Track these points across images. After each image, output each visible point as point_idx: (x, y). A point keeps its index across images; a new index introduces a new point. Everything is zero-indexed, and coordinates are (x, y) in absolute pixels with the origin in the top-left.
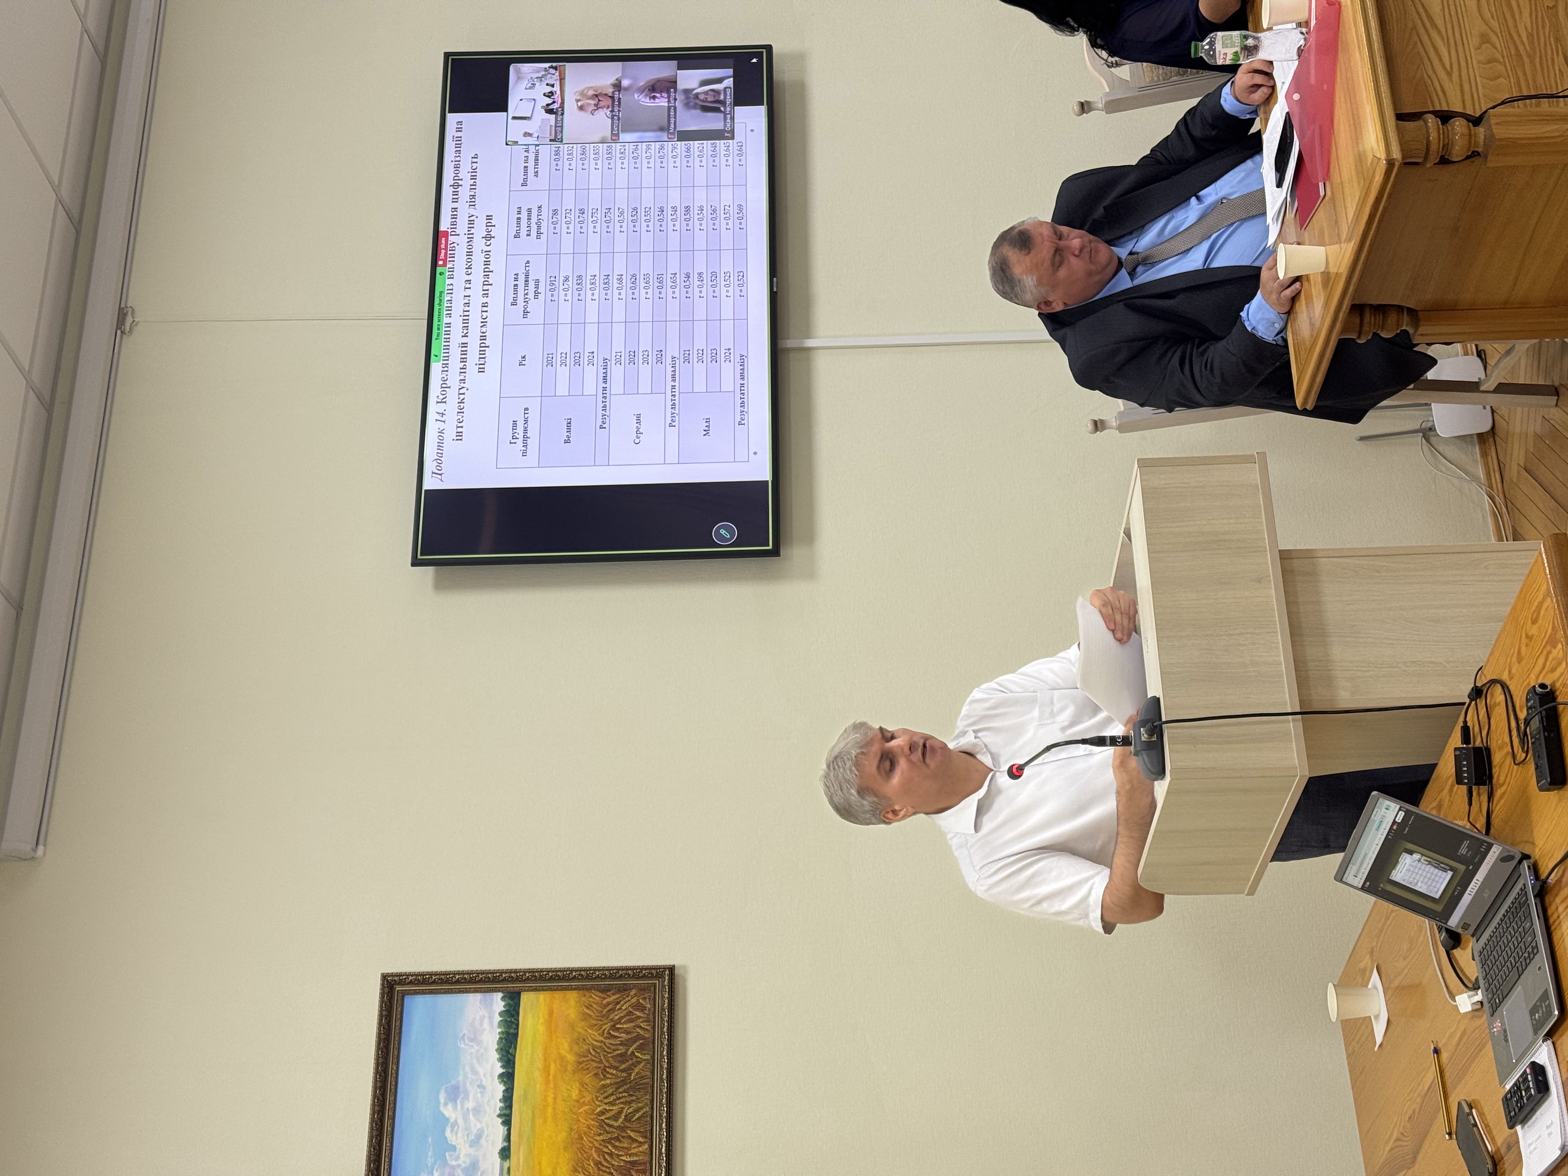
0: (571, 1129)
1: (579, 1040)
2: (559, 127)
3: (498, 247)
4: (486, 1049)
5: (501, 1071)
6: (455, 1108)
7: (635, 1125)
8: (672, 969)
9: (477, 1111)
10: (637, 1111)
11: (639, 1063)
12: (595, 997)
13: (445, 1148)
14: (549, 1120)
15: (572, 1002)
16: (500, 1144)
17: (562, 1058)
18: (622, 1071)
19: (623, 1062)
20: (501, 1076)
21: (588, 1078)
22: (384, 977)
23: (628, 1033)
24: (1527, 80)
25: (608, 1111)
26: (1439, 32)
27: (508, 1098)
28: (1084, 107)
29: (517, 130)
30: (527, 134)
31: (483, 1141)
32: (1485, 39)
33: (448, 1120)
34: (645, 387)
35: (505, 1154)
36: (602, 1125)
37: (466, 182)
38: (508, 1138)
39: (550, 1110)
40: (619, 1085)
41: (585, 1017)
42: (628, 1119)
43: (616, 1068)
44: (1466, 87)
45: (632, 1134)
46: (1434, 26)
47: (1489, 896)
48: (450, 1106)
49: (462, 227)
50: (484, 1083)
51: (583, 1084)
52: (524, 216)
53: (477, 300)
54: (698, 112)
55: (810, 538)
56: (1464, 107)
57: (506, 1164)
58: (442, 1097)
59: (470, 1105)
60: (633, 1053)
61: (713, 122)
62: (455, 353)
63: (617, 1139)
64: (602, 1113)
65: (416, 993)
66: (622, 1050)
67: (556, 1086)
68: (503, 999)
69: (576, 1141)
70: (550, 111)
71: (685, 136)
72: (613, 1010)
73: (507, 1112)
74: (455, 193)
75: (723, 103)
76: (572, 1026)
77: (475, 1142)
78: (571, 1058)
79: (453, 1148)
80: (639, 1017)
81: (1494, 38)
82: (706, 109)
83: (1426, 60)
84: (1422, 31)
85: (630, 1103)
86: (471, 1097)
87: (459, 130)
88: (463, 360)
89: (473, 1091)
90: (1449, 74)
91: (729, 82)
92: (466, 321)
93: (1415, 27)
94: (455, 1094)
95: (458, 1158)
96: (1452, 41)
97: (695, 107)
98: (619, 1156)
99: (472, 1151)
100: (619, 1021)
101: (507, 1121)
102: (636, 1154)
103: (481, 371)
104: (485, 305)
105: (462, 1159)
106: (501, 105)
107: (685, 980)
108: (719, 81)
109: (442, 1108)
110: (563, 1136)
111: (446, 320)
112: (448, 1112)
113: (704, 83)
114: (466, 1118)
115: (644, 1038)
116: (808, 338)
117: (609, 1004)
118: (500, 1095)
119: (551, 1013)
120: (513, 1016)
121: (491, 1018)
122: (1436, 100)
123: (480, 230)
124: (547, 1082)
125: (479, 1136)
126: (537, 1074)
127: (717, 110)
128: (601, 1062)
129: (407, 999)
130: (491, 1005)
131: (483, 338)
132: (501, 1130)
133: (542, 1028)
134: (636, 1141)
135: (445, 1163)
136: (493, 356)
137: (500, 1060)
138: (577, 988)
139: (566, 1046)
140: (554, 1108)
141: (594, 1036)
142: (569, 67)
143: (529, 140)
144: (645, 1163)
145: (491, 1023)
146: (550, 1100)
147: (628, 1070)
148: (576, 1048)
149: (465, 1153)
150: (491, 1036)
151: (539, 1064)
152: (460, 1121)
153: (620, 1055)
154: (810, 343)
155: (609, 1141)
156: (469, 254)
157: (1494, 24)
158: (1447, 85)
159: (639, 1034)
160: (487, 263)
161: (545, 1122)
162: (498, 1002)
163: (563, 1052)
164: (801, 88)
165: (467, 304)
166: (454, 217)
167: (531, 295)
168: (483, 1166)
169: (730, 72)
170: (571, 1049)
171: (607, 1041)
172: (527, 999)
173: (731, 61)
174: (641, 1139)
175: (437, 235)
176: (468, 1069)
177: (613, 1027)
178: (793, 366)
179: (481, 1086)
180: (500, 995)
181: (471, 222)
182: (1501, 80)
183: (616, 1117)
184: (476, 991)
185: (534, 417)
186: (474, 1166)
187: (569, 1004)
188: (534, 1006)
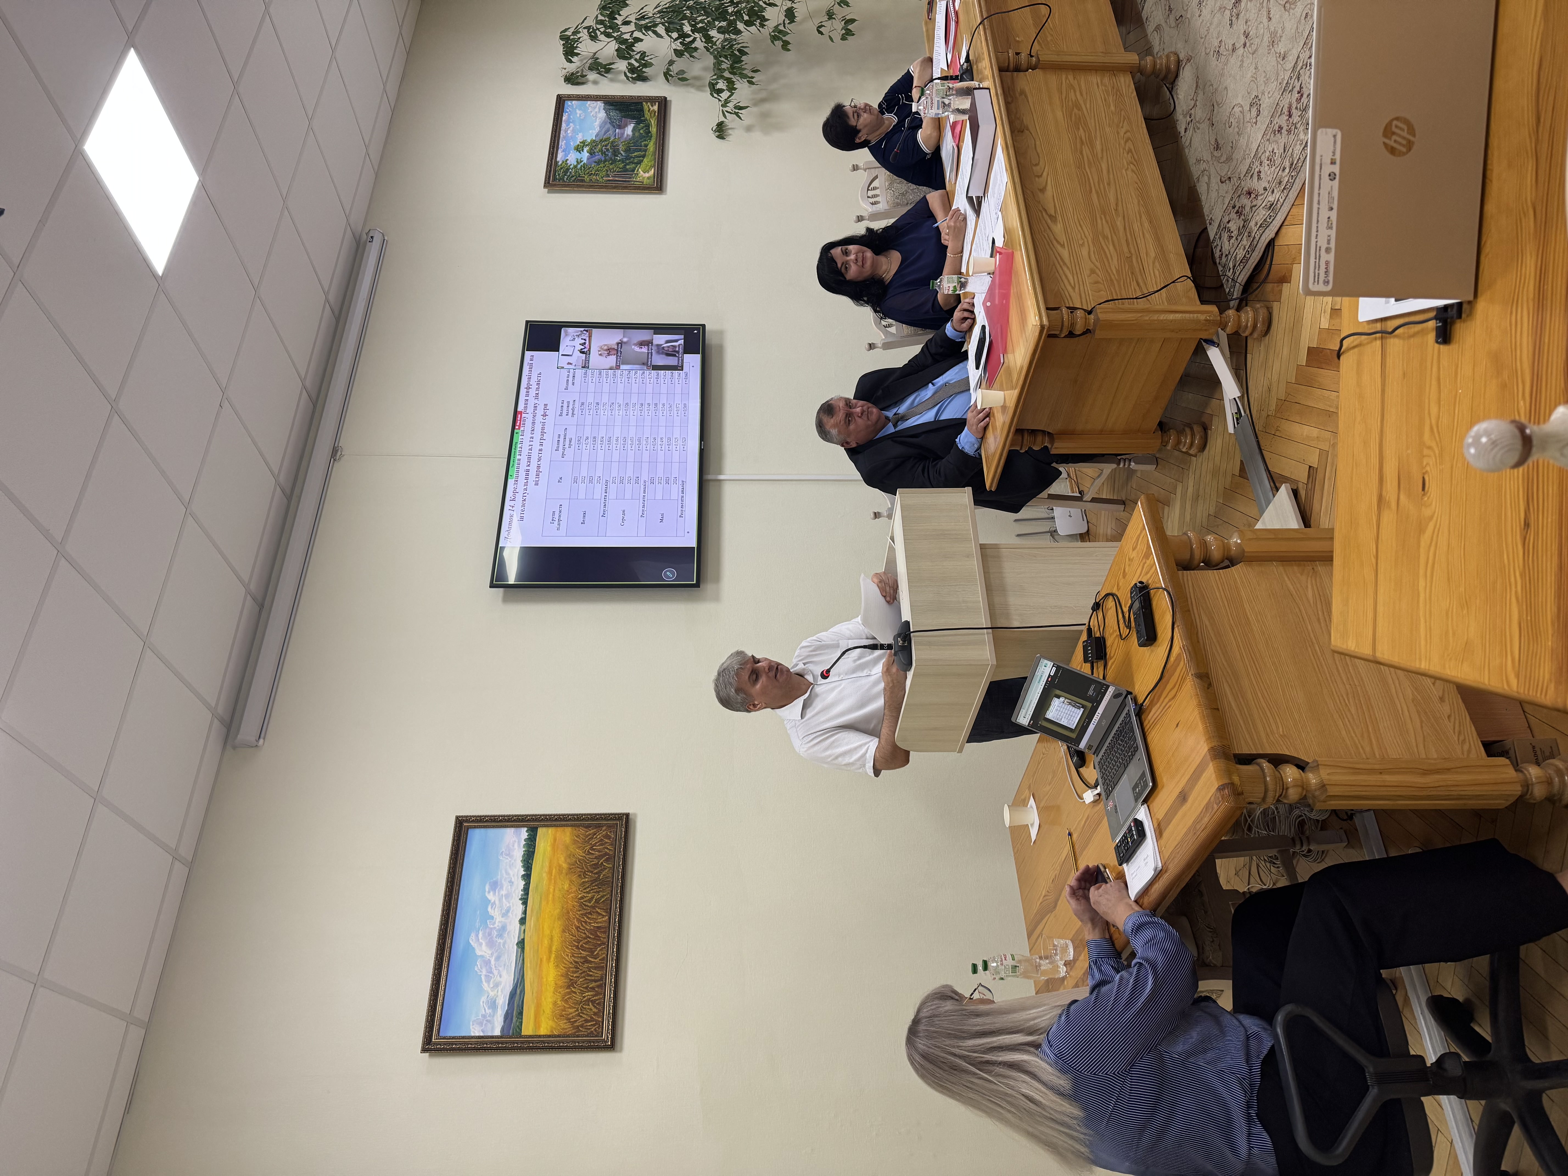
0: (563, 907)
1: (571, 855)
2: (587, 360)
3: (550, 420)
4: (515, 860)
5: (524, 873)
6: (494, 894)
7: (601, 905)
8: (627, 815)
9: (507, 896)
10: (603, 897)
11: (605, 869)
12: (582, 831)
14: (550, 902)
15: (568, 834)
16: (520, 915)
17: (560, 866)
18: (595, 874)
19: (595, 869)
20: (523, 876)
21: (574, 878)
22: (457, 817)
23: (599, 851)
24: (1116, 292)
25: (585, 897)
26: (1068, 268)
27: (526, 890)
28: (871, 346)
29: (564, 361)
30: (569, 363)
31: (510, 914)
32: (1092, 272)
33: (490, 901)
34: (628, 495)
35: (523, 921)
36: (581, 905)
37: (534, 386)
38: (525, 912)
39: (551, 896)
40: (593, 882)
41: (575, 842)
42: (597, 901)
43: (592, 872)
44: (1083, 296)
45: (599, 911)
46: (1065, 264)
47: (1105, 724)
48: (491, 893)
49: (530, 409)
50: (513, 880)
51: (571, 881)
52: (565, 405)
53: (536, 447)
54: (664, 356)
55: (717, 579)
56: (1082, 305)
57: (523, 928)
58: (487, 888)
59: (504, 892)
60: (602, 863)
61: (672, 361)
62: (522, 474)
63: (590, 913)
64: (582, 898)
65: (475, 827)
66: (596, 861)
67: (555, 883)
68: (527, 831)
69: (565, 915)
70: (582, 352)
71: (656, 368)
72: (592, 838)
73: (525, 897)
74: (528, 392)
75: (678, 352)
76: (567, 848)
77: (505, 914)
78: (565, 866)
79: (492, 918)
80: (607, 843)
81: (1097, 271)
82: (668, 355)
83: (1061, 282)
84: (1058, 266)
85: (598, 892)
86: (504, 888)
87: (531, 360)
88: (527, 479)
89: (506, 884)
90: (1074, 288)
91: (682, 342)
92: (529, 458)
93: (1054, 264)
94: (495, 886)
95: (495, 923)
96: (1075, 272)
97: (662, 353)
98: (590, 923)
99: (503, 919)
100: (595, 845)
101: (525, 901)
102: (600, 922)
103: (537, 484)
104: (541, 450)
105: (497, 924)
106: (557, 349)
107: (635, 822)
108: (676, 341)
109: (487, 894)
110: (558, 911)
111: (518, 457)
112: (491, 897)
113: (667, 342)
114: (500, 900)
115: (608, 854)
116: (720, 474)
117: (590, 835)
118: (522, 887)
119: (555, 840)
120: (532, 841)
121: (519, 842)
122: (1066, 301)
123: (540, 411)
124: (550, 879)
125: (508, 911)
126: (544, 875)
127: (675, 356)
128: (583, 868)
129: (470, 831)
130: (520, 834)
131: (539, 467)
132: (521, 908)
133: (549, 849)
134: (601, 914)
135: (486, 926)
136: (544, 477)
137: (523, 866)
138: (572, 826)
139: (563, 859)
140: (553, 895)
141: (580, 853)
142: (594, 330)
143: (570, 367)
144: (606, 928)
145: (519, 845)
146: (551, 890)
147: (599, 873)
148: (568, 860)
149: (499, 920)
150: (519, 853)
151: (546, 869)
152: (497, 902)
153: (594, 864)
154: (721, 477)
155: (585, 914)
156: (534, 423)
157: (1098, 264)
158: (1072, 294)
159: (606, 853)
160: (543, 429)
161: (547, 903)
162: (524, 833)
163: (561, 862)
164: (721, 348)
165: (531, 449)
166: (526, 404)
167: (567, 446)
168: (509, 928)
169: (682, 337)
170: (566, 861)
171: (587, 856)
172: (541, 831)
173: (683, 331)
174: (604, 914)
175: (516, 412)
176: (504, 872)
177: (591, 848)
178: (711, 489)
179: (511, 882)
180: (526, 829)
181: (536, 407)
182: (1102, 292)
183: (590, 901)
184: (512, 826)
185: (565, 509)
186: (504, 928)
187: (566, 835)
188: (545, 836)
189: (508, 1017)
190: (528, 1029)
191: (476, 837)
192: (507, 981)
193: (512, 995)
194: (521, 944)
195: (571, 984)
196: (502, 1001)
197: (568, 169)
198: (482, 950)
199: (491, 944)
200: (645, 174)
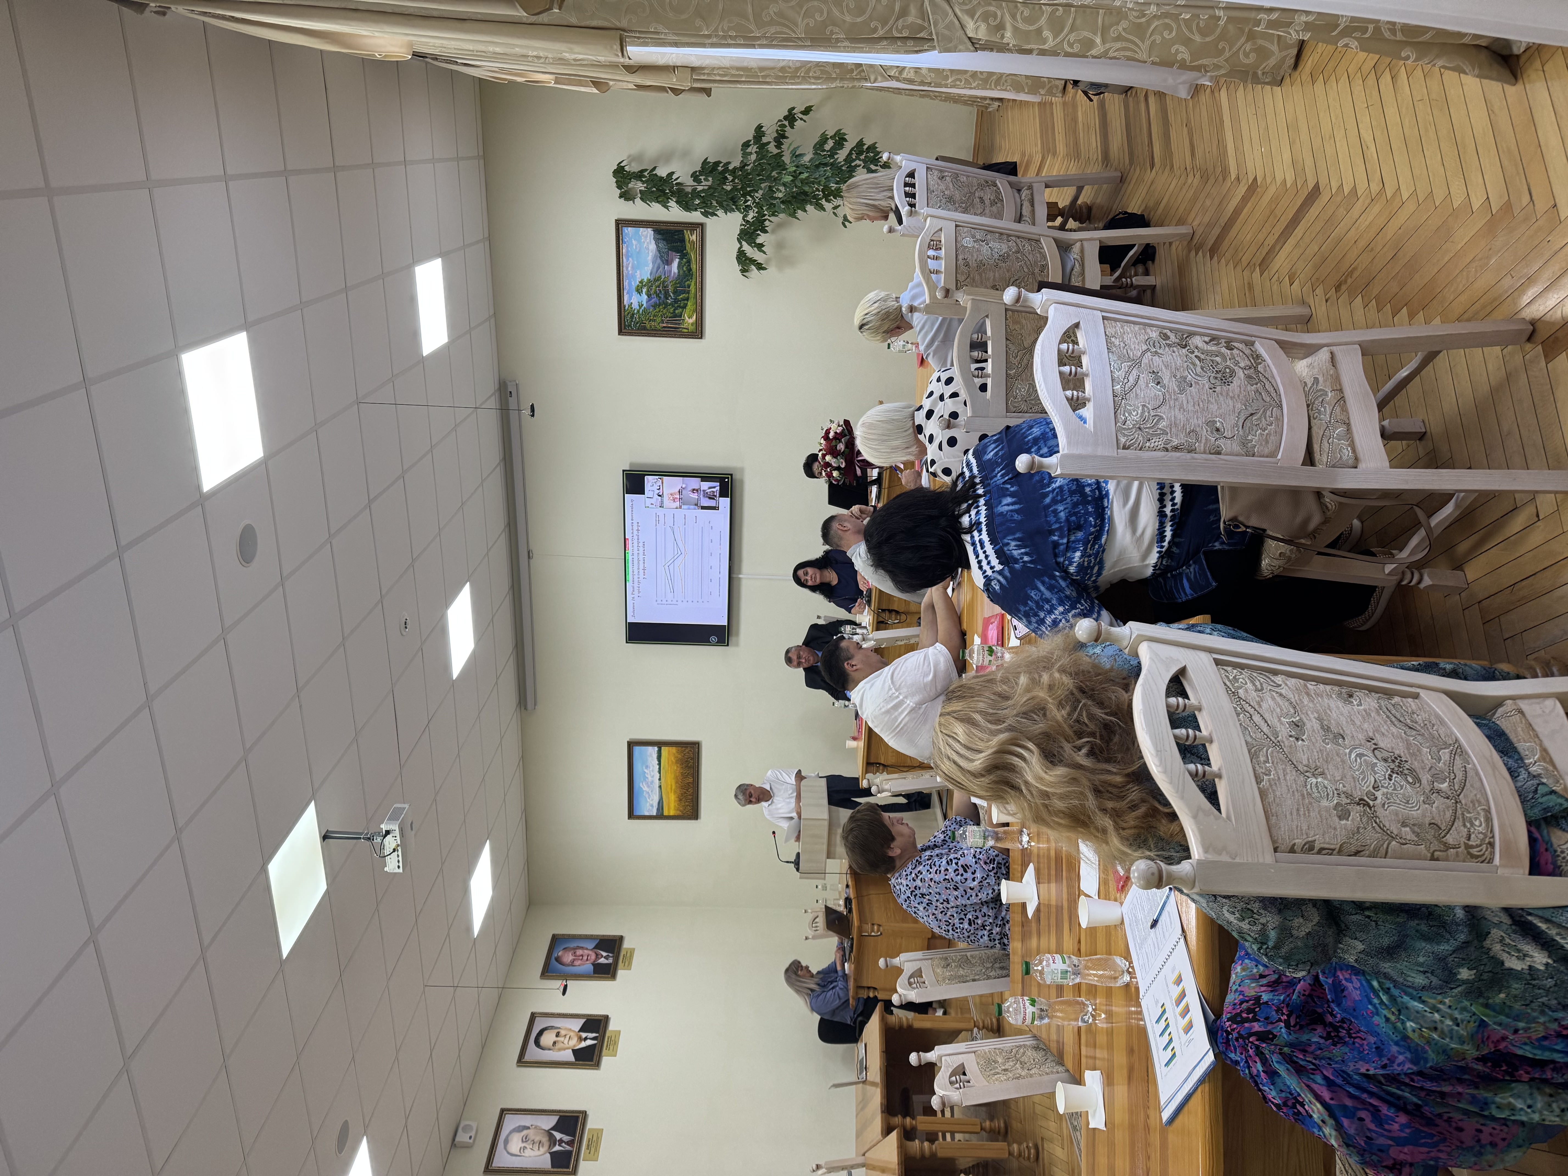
0: (675, 775)
1: (676, 756)
2: (662, 502)
4: (654, 758)
5: (658, 763)
6: (647, 770)
8: (698, 741)
9: (652, 771)
10: (690, 771)
11: (690, 762)
12: (680, 747)
13: (645, 778)
16: (658, 777)
17: (672, 761)
19: (686, 762)
21: (678, 765)
22: (628, 741)
23: (687, 755)
27: (660, 768)
29: (648, 502)
30: (651, 504)
33: (646, 773)
35: (660, 779)
36: (682, 774)
38: (660, 777)
39: (669, 771)
40: (686, 767)
41: (677, 751)
42: (688, 773)
45: (689, 776)
50: (654, 765)
54: (708, 499)
57: (660, 781)
58: (644, 768)
60: (689, 760)
61: (712, 503)
63: (685, 777)
64: (682, 772)
65: (636, 745)
66: (686, 760)
67: (671, 767)
68: (657, 747)
69: (676, 778)
70: (659, 496)
71: (703, 508)
72: (684, 750)
75: (716, 496)
76: (674, 753)
77: (653, 777)
78: (674, 761)
79: (648, 778)
80: (690, 752)
85: (688, 770)
86: (651, 768)
91: (718, 488)
94: (647, 767)
97: (707, 497)
98: (686, 780)
99: (652, 779)
100: (685, 753)
101: (660, 772)
102: (690, 780)
106: (642, 492)
107: (701, 746)
108: (714, 487)
109: (644, 771)
110: (673, 776)
113: (710, 488)
115: (691, 756)
116: (740, 574)
118: (658, 768)
119: (669, 750)
120: (660, 752)
124: (669, 765)
127: (714, 499)
128: (681, 762)
129: (634, 746)
130: (654, 748)
132: (658, 775)
133: (667, 754)
134: (690, 778)
135: (646, 781)
137: (657, 760)
138: (676, 745)
140: (671, 771)
141: (680, 755)
142: (666, 478)
143: (652, 506)
144: (692, 782)
145: (655, 752)
146: (669, 769)
147: (688, 763)
149: (650, 779)
150: (655, 756)
151: (667, 762)
152: (649, 773)
161: (669, 774)
162: (656, 749)
168: (655, 781)
169: (718, 484)
170: (674, 758)
171: (683, 756)
172: (663, 747)
173: (719, 479)
176: (650, 762)
178: (735, 584)
183: (685, 772)
184: (651, 745)
186: (652, 782)
187: (674, 750)
188: (665, 750)
189: (658, 809)
190: (666, 813)
191: (637, 750)
192: (656, 799)
193: (659, 803)
194: (660, 787)
195: (680, 800)
196: (655, 804)
197: (633, 314)
198: (645, 788)
199: (648, 787)
200: (689, 321)
